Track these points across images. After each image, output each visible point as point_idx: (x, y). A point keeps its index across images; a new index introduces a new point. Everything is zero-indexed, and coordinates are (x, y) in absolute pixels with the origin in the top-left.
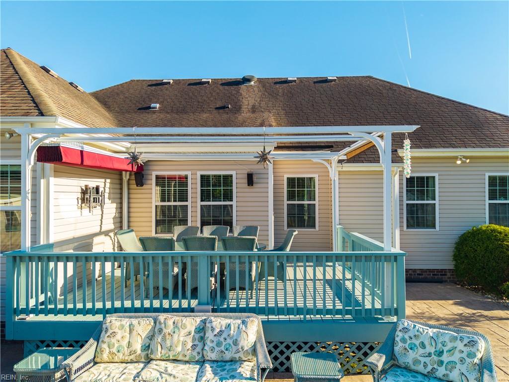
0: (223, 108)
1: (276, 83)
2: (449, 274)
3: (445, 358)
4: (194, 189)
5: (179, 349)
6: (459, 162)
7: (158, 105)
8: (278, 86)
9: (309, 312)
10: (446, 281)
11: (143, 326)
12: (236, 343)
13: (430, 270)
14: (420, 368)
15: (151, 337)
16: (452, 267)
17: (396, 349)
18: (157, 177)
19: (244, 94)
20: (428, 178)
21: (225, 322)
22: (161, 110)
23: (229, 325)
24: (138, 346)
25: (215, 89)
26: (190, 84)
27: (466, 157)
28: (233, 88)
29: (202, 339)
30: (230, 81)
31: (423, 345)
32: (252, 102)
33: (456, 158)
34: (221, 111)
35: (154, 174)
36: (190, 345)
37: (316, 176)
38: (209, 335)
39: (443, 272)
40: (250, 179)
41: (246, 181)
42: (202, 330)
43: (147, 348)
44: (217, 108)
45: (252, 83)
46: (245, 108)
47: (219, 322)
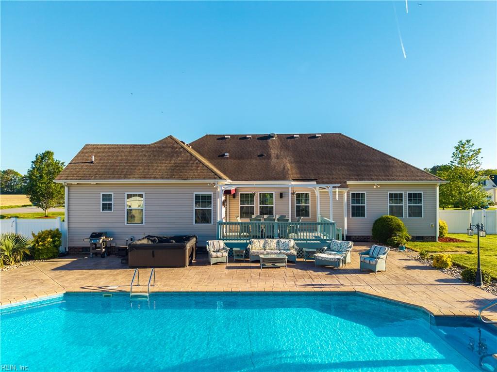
0: (262, 155)
1: (288, 138)
2: (371, 238)
3: (342, 247)
4: (257, 199)
5: (273, 247)
6: (375, 187)
7: (227, 154)
8: (289, 140)
9: (307, 240)
10: (369, 242)
11: (262, 241)
12: (288, 245)
13: (363, 236)
14: (336, 250)
15: (265, 244)
16: (371, 235)
17: (331, 246)
18: (241, 194)
19: (271, 146)
20: (362, 194)
21: (284, 240)
22: (231, 157)
23: (286, 241)
24: (262, 246)
25: (255, 143)
26: (240, 139)
27: (378, 185)
28: (264, 141)
29: (278, 245)
30: (262, 136)
31: (337, 245)
32: (276, 152)
33: (374, 185)
34: (261, 158)
35: (240, 193)
36: (276, 246)
37: (309, 193)
38: (280, 243)
39: (368, 237)
40: (281, 196)
41: (279, 196)
42: (278, 242)
43: (264, 247)
44: (258, 156)
45: (274, 138)
46: (273, 155)
47: (283, 240)
